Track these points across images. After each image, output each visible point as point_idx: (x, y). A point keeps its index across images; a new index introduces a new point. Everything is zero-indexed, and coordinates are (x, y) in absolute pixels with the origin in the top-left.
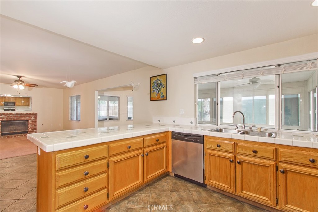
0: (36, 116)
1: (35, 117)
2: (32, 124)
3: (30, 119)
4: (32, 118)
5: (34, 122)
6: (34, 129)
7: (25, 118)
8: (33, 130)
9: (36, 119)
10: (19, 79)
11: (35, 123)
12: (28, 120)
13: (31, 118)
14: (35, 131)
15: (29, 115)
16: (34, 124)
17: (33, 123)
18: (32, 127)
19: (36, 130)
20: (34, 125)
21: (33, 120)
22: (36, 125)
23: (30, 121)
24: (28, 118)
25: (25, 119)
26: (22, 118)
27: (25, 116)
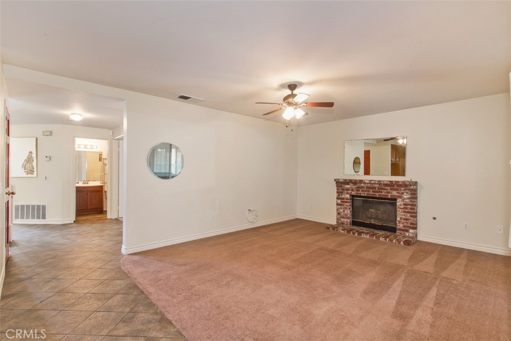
0: (416, 190)
1: (411, 194)
2: (404, 212)
3: (400, 197)
4: (406, 196)
5: (409, 207)
6: (409, 225)
7: (389, 193)
8: (406, 228)
9: (416, 198)
10: (292, 92)
11: (411, 209)
12: (396, 200)
13: (403, 193)
14: (411, 231)
15: (395, 187)
16: (408, 212)
17: (406, 208)
18: (404, 219)
19: (415, 228)
20: (409, 215)
21: (408, 201)
22: (416, 217)
23: (399, 202)
24: (395, 193)
25: (389, 197)
26: (383, 194)
27: (389, 188)
